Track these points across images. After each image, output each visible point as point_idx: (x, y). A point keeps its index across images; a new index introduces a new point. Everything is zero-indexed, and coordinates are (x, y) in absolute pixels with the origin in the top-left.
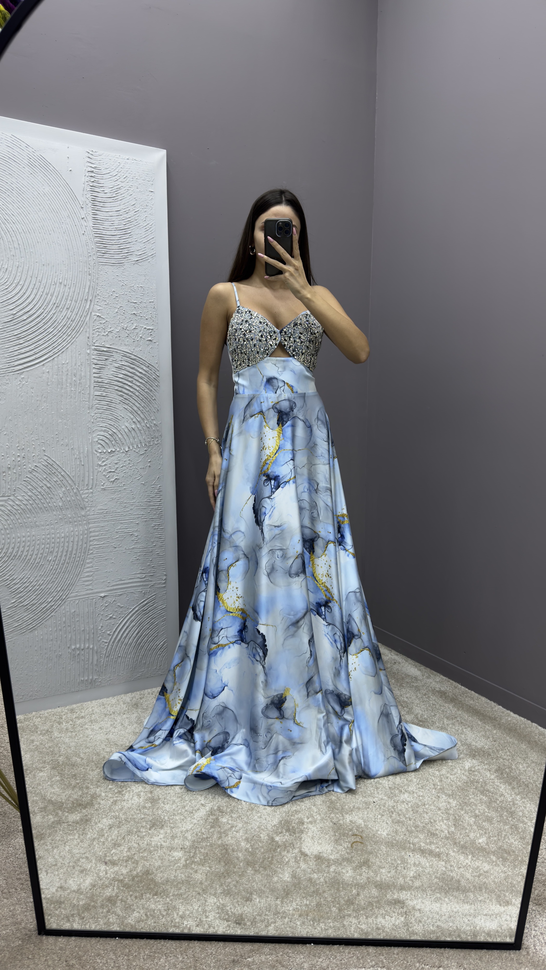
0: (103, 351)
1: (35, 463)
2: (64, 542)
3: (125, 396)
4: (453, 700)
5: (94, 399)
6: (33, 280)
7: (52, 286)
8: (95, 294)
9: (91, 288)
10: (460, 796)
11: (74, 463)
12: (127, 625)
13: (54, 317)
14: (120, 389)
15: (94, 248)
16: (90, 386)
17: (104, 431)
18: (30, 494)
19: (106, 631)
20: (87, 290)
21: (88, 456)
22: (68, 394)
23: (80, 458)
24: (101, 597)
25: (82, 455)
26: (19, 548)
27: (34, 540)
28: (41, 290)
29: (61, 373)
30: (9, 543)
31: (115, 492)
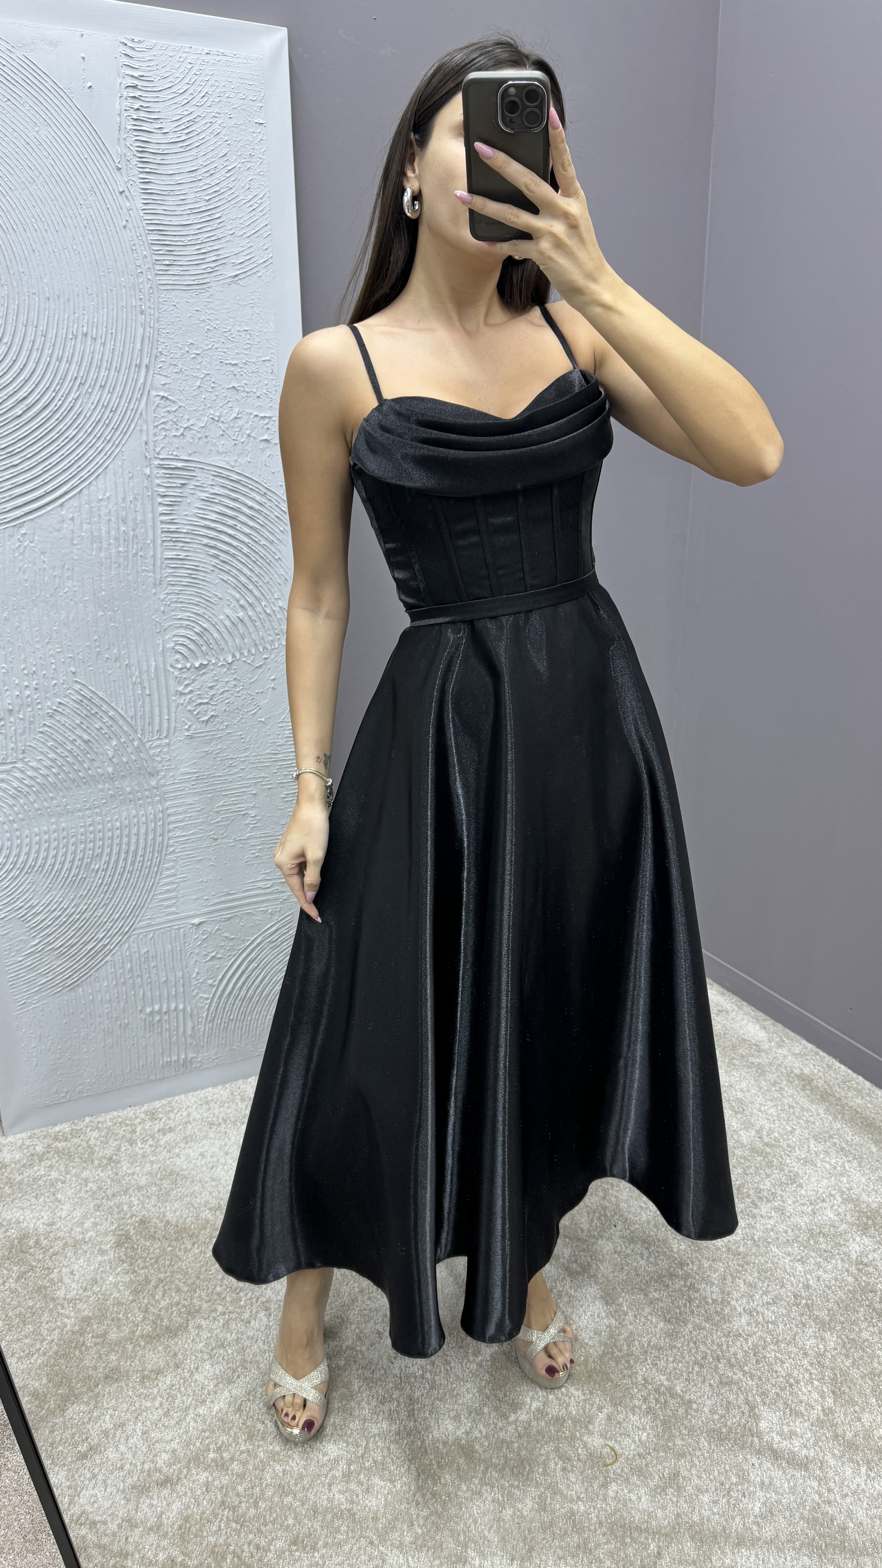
0: (177, 468)
1: (58, 697)
2: (121, 837)
3: (223, 556)
4: (825, 1096)
5: (164, 565)
6: (30, 331)
7: (69, 344)
8: (155, 352)
9: (146, 341)
10: (843, 1323)
11: (131, 693)
12: (243, 967)
13: (77, 407)
14: (212, 543)
15: (148, 255)
16: (154, 541)
17: (187, 627)
18: (52, 755)
19: (208, 979)
20: (138, 346)
21: (157, 677)
22: (113, 561)
23: (141, 683)
24: (193, 924)
25: (145, 677)
26: (38, 852)
27: (64, 838)
28: (47, 352)
29: (96, 519)
30: (20, 846)
31: (212, 740)
